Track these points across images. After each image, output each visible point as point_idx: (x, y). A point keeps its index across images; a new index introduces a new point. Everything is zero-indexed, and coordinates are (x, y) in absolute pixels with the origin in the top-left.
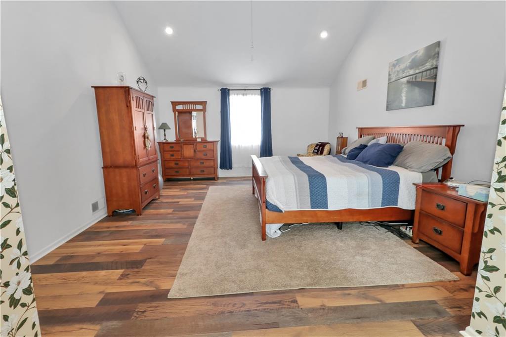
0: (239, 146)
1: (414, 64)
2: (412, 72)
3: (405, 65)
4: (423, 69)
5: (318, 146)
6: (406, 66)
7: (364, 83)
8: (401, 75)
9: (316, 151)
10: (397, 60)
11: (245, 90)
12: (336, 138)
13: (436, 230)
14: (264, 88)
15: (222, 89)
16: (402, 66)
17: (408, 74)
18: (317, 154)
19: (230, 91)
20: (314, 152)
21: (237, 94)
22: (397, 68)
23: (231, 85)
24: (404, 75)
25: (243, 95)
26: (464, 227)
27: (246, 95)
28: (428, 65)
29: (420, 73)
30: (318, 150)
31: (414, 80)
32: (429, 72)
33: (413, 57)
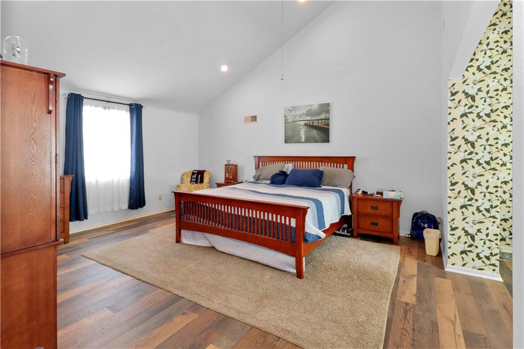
0: (97, 182)
1: (309, 113)
2: (308, 118)
3: (301, 112)
4: (319, 118)
5: (196, 175)
6: (303, 113)
7: (254, 118)
8: (298, 119)
9: (195, 180)
10: (293, 107)
11: (109, 102)
12: (224, 166)
13: (372, 224)
14: (135, 104)
15: (71, 94)
16: (299, 113)
17: (305, 119)
18: (196, 182)
19: (84, 99)
20: (191, 181)
21: (96, 106)
22: (293, 113)
23: (88, 91)
24: (301, 119)
25: (105, 108)
26: (392, 217)
27: (109, 108)
28: (323, 116)
29: (316, 120)
30: (197, 178)
31: (311, 124)
32: (324, 121)
33: (309, 108)
